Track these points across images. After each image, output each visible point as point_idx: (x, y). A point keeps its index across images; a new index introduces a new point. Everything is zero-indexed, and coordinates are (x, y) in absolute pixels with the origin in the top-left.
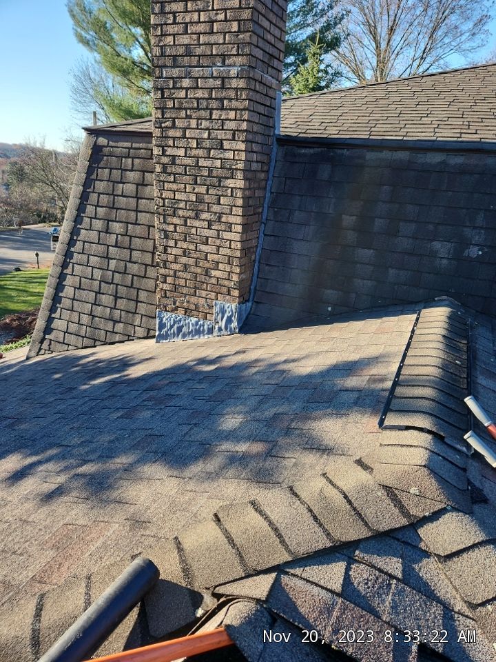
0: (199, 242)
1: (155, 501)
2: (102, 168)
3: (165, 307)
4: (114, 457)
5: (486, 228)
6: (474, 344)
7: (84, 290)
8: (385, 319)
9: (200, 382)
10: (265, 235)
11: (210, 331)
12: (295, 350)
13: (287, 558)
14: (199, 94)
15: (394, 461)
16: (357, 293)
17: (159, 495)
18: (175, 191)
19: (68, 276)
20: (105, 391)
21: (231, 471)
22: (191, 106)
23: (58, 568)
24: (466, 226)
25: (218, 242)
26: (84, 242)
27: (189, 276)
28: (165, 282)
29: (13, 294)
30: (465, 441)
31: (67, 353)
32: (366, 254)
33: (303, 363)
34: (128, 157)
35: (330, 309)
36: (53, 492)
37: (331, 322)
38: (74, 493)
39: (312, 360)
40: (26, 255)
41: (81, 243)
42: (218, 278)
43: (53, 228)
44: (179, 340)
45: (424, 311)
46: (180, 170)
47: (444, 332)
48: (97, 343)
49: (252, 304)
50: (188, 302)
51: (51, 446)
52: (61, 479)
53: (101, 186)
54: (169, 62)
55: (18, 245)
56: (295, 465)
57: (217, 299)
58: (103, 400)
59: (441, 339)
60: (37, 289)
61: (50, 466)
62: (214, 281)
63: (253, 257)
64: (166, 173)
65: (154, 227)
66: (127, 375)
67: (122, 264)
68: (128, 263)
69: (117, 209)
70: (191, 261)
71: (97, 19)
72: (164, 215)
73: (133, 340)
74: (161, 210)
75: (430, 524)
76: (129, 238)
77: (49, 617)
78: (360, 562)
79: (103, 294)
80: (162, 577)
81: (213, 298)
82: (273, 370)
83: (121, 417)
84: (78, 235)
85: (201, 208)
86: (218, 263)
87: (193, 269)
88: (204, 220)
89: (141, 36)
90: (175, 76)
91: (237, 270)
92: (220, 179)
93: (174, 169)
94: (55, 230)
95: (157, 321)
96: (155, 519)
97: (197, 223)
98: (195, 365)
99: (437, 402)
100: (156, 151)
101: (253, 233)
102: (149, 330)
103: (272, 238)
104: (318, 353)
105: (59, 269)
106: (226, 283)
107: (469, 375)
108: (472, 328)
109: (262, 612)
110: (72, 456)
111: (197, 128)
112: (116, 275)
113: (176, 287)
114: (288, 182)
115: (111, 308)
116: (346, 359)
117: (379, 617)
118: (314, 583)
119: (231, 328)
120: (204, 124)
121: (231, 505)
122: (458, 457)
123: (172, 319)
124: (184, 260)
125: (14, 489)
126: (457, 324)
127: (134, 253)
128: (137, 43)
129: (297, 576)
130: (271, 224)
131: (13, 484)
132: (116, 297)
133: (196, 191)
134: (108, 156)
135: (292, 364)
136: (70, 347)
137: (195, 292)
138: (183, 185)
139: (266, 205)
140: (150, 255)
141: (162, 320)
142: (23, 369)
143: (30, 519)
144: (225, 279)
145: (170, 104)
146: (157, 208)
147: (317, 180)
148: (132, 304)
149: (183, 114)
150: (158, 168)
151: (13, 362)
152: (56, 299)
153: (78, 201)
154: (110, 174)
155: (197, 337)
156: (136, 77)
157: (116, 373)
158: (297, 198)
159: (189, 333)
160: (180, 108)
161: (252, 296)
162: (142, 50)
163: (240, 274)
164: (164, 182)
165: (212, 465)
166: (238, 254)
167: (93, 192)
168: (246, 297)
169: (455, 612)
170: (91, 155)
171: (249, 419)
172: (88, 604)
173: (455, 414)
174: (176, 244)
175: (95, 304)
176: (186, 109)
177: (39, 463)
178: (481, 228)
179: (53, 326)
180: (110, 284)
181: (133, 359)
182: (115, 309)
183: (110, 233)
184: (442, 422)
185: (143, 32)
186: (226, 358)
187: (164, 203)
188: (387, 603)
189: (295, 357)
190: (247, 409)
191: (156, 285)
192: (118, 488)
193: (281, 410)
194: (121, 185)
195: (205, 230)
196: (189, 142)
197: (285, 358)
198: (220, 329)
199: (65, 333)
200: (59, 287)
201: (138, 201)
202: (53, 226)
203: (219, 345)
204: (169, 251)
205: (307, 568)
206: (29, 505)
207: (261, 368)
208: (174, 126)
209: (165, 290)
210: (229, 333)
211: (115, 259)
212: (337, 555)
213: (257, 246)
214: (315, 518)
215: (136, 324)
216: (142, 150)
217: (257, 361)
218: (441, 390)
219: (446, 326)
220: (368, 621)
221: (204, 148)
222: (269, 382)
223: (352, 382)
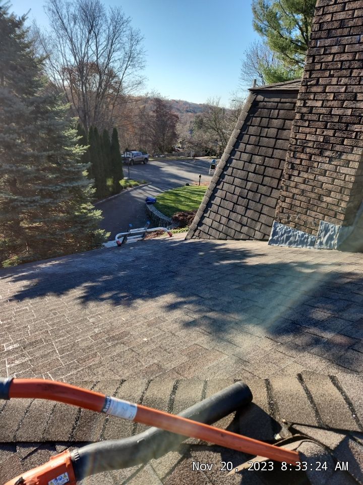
0: (318, 173)
1: (254, 350)
2: (256, 117)
3: (280, 220)
4: (230, 313)
7: (227, 201)
11: (313, 244)
13: (357, 428)
14: (345, 57)
17: (258, 347)
18: (307, 134)
19: (219, 190)
20: (230, 270)
21: (315, 350)
22: (335, 67)
23: (189, 369)
25: (335, 175)
26: (233, 168)
27: (304, 199)
28: (284, 201)
29: (183, 199)
31: (209, 241)
34: (276, 109)
36: (190, 323)
38: (203, 327)
40: (194, 176)
41: (232, 169)
42: (328, 203)
43: (213, 160)
44: (285, 246)
46: (315, 118)
48: (228, 237)
50: (299, 218)
51: (193, 295)
52: (196, 316)
53: (252, 130)
54: (324, 34)
55: (191, 169)
57: (324, 220)
58: (227, 275)
60: (197, 198)
61: (191, 306)
62: (324, 205)
64: (303, 120)
65: (284, 160)
66: (245, 263)
67: (256, 185)
68: (259, 185)
69: (260, 146)
70: (309, 188)
71: (271, 12)
72: (294, 152)
73: (252, 240)
74: (292, 148)
76: (264, 167)
77: (180, 396)
79: (239, 205)
80: (253, 401)
81: (321, 218)
83: (238, 289)
84: (231, 163)
85: (326, 147)
86: (330, 191)
87: (308, 194)
88: (326, 157)
89: (302, 20)
90: (326, 45)
91: (347, 199)
92: (347, 124)
93: (310, 117)
94: (214, 161)
95: (273, 229)
96: (253, 362)
97: (320, 159)
98: (296, 266)
100: (299, 103)
102: (265, 235)
105: (214, 185)
106: (335, 208)
110: (204, 304)
111: (337, 85)
112: (250, 193)
113: (292, 206)
115: (242, 215)
119: (331, 244)
120: (344, 81)
121: (313, 373)
123: (284, 229)
124: (302, 186)
125: (169, 313)
127: (266, 179)
128: (297, 26)
131: (169, 311)
132: (247, 208)
133: (324, 134)
134: (262, 108)
136: (211, 237)
137: (307, 211)
138: (314, 129)
140: (276, 181)
141: (276, 229)
142: (182, 245)
143: (176, 334)
144: (334, 205)
145: (318, 67)
146: (290, 146)
148: (257, 214)
149: (327, 74)
150: (298, 116)
151: (177, 240)
152: (209, 204)
153: (235, 140)
154: (261, 121)
155: (300, 246)
156: (291, 51)
157: (238, 260)
159: (295, 242)
160: (325, 70)
162: (300, 31)
163: (348, 202)
164: (300, 126)
166: (351, 186)
167: (247, 134)
170: (250, 108)
171: (336, 316)
172: (204, 397)
174: (299, 173)
175: (232, 211)
176: (330, 70)
177: (185, 303)
179: (204, 221)
180: (244, 198)
181: (251, 253)
182: (244, 216)
183: (252, 163)
185: (303, 17)
186: (322, 266)
187: (296, 142)
190: (336, 308)
191: (277, 203)
192: (230, 334)
194: (266, 129)
195: (326, 165)
196: (327, 96)
198: (321, 243)
199: (210, 227)
200: (212, 197)
201: (276, 141)
202: (213, 158)
203: (319, 255)
204: (292, 179)
206: (176, 326)
207: (353, 280)
208: (317, 84)
209: (283, 208)
210: (328, 248)
211: (251, 181)
215: (257, 229)
216: (288, 104)
217: (350, 274)
221: (339, 100)
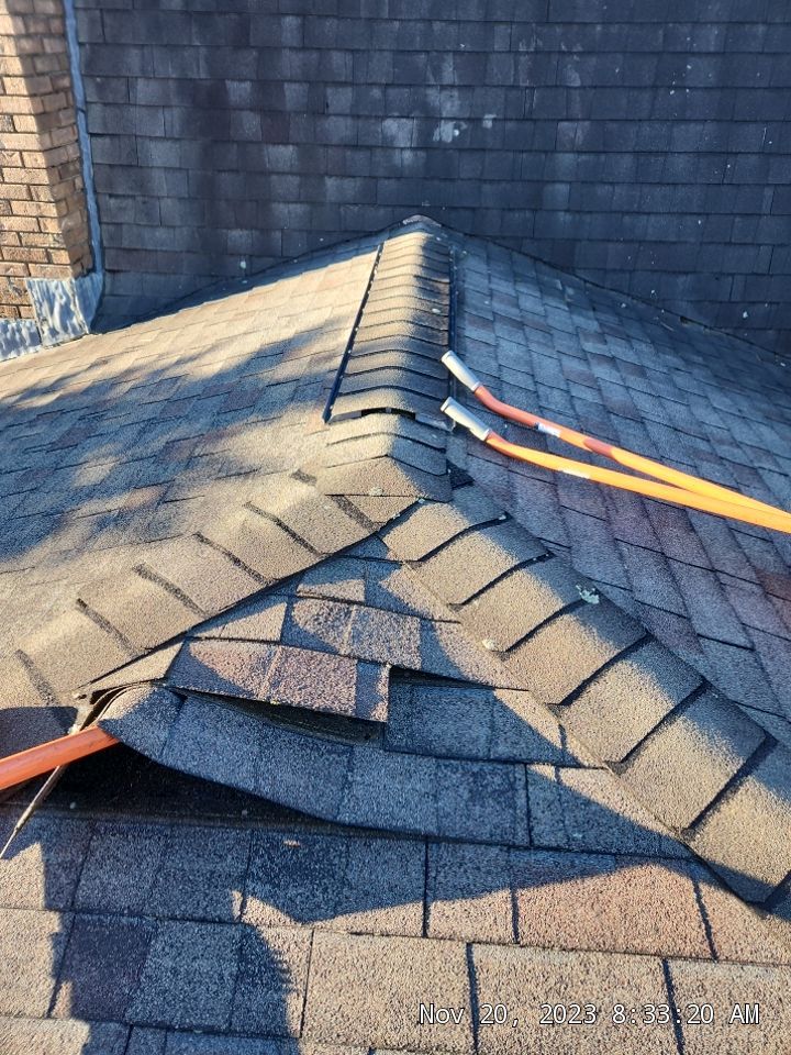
5: (460, 87)
6: (461, 283)
8: (332, 267)
9: (32, 424)
10: (92, 135)
11: (36, 339)
12: (192, 342)
13: (197, 620)
15: (346, 460)
16: (282, 230)
24: (429, 86)
30: (443, 413)
32: (284, 155)
33: (208, 358)
35: (243, 265)
37: (248, 288)
39: (222, 352)
42: (18, 233)
45: (387, 243)
47: (419, 271)
49: (104, 275)
56: (204, 504)
57: (30, 274)
59: (413, 281)
62: (11, 239)
63: (78, 182)
75: (398, 528)
78: (306, 598)
81: (22, 274)
82: (159, 380)
91: (52, 210)
98: (17, 401)
99: (405, 369)
101: (64, 131)
103: (107, 140)
104: (231, 339)
106: (38, 239)
107: (452, 327)
108: (458, 259)
109: (160, 694)
114: (108, 20)
116: (275, 339)
117: (336, 653)
118: (241, 639)
119: (74, 327)
122: (435, 436)
126: (437, 257)
129: (214, 638)
130: (96, 110)
135: (189, 364)
139: (75, 72)
144: (33, 232)
147: (163, 11)
155: (13, 354)
158: (135, 52)
161: (98, 260)
163: (60, 218)
165: (67, 540)
166: (44, 177)
168: (87, 262)
169: (436, 621)
171: (125, 460)
173: (431, 381)
178: (452, 86)
184: (411, 395)
186: (73, 379)
188: (346, 635)
189: (193, 352)
190: (120, 446)
193: (175, 436)
197: (176, 358)
198: (54, 332)
203: (58, 359)
205: (230, 625)
207: (137, 382)
210: (73, 336)
212: (273, 597)
213: (80, 159)
214: (237, 561)
217: (129, 372)
218: (411, 353)
219: (419, 261)
220: (320, 662)
222: (152, 399)
223: (286, 370)
